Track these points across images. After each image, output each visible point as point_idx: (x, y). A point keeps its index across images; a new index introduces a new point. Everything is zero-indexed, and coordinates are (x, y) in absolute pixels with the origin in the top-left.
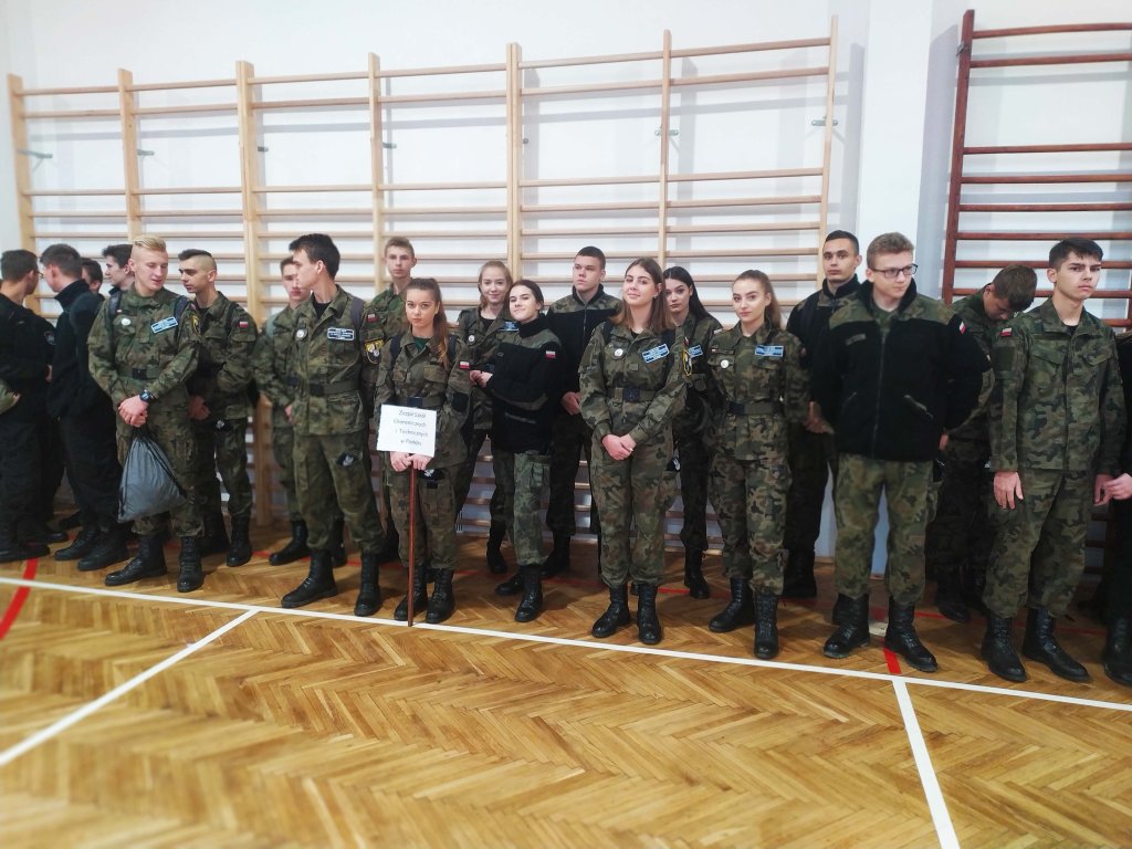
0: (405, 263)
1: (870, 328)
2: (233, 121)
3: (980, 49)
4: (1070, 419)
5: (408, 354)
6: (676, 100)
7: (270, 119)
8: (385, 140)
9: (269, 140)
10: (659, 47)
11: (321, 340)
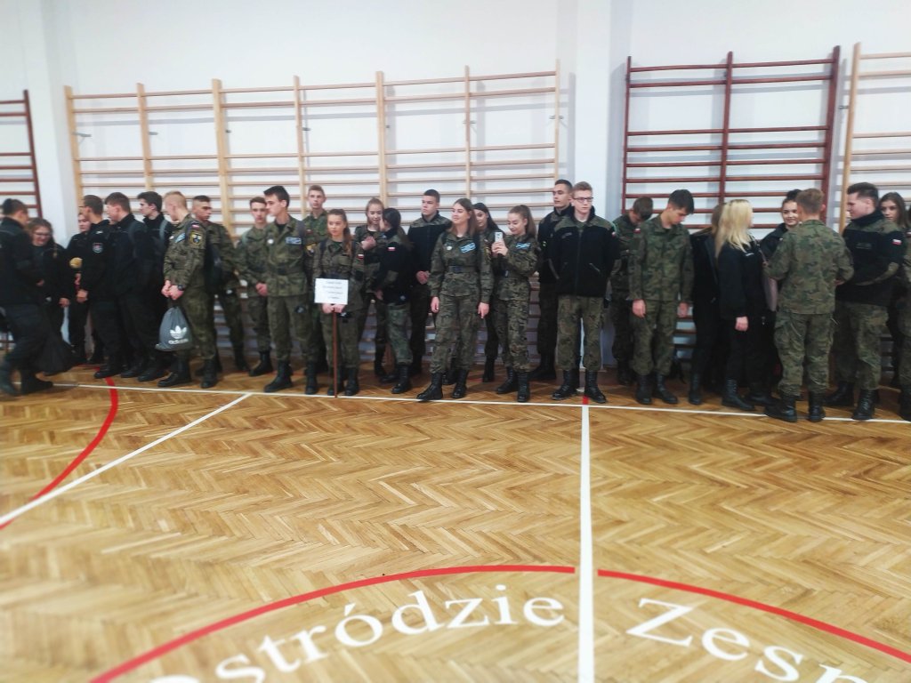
0: (320, 200)
1: (574, 230)
2: (211, 114)
3: (635, 77)
4: (664, 276)
5: (331, 251)
6: (473, 104)
7: (231, 113)
8: (304, 126)
9: (232, 126)
10: (462, 75)
11: (283, 244)
